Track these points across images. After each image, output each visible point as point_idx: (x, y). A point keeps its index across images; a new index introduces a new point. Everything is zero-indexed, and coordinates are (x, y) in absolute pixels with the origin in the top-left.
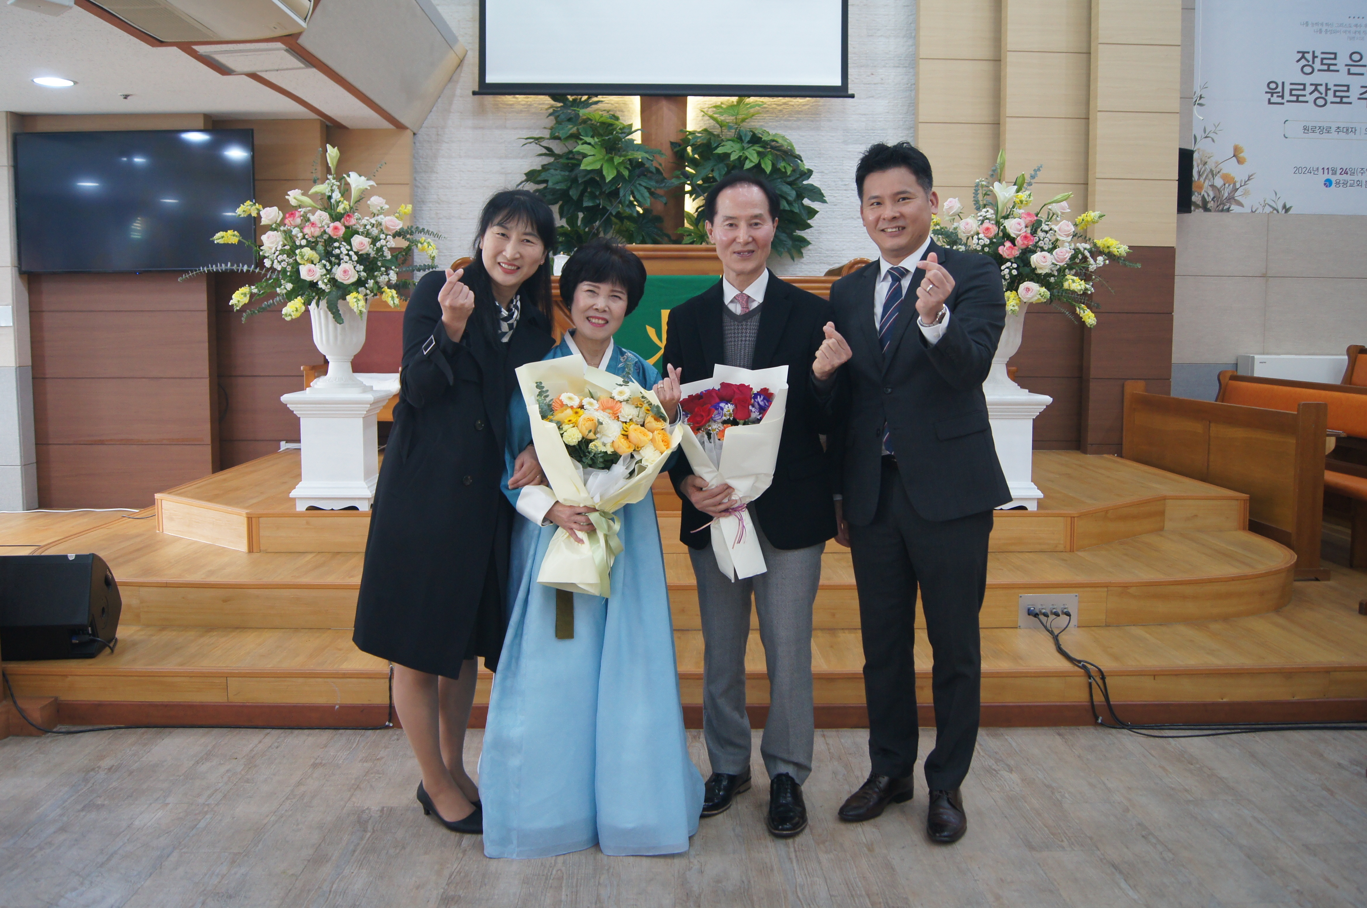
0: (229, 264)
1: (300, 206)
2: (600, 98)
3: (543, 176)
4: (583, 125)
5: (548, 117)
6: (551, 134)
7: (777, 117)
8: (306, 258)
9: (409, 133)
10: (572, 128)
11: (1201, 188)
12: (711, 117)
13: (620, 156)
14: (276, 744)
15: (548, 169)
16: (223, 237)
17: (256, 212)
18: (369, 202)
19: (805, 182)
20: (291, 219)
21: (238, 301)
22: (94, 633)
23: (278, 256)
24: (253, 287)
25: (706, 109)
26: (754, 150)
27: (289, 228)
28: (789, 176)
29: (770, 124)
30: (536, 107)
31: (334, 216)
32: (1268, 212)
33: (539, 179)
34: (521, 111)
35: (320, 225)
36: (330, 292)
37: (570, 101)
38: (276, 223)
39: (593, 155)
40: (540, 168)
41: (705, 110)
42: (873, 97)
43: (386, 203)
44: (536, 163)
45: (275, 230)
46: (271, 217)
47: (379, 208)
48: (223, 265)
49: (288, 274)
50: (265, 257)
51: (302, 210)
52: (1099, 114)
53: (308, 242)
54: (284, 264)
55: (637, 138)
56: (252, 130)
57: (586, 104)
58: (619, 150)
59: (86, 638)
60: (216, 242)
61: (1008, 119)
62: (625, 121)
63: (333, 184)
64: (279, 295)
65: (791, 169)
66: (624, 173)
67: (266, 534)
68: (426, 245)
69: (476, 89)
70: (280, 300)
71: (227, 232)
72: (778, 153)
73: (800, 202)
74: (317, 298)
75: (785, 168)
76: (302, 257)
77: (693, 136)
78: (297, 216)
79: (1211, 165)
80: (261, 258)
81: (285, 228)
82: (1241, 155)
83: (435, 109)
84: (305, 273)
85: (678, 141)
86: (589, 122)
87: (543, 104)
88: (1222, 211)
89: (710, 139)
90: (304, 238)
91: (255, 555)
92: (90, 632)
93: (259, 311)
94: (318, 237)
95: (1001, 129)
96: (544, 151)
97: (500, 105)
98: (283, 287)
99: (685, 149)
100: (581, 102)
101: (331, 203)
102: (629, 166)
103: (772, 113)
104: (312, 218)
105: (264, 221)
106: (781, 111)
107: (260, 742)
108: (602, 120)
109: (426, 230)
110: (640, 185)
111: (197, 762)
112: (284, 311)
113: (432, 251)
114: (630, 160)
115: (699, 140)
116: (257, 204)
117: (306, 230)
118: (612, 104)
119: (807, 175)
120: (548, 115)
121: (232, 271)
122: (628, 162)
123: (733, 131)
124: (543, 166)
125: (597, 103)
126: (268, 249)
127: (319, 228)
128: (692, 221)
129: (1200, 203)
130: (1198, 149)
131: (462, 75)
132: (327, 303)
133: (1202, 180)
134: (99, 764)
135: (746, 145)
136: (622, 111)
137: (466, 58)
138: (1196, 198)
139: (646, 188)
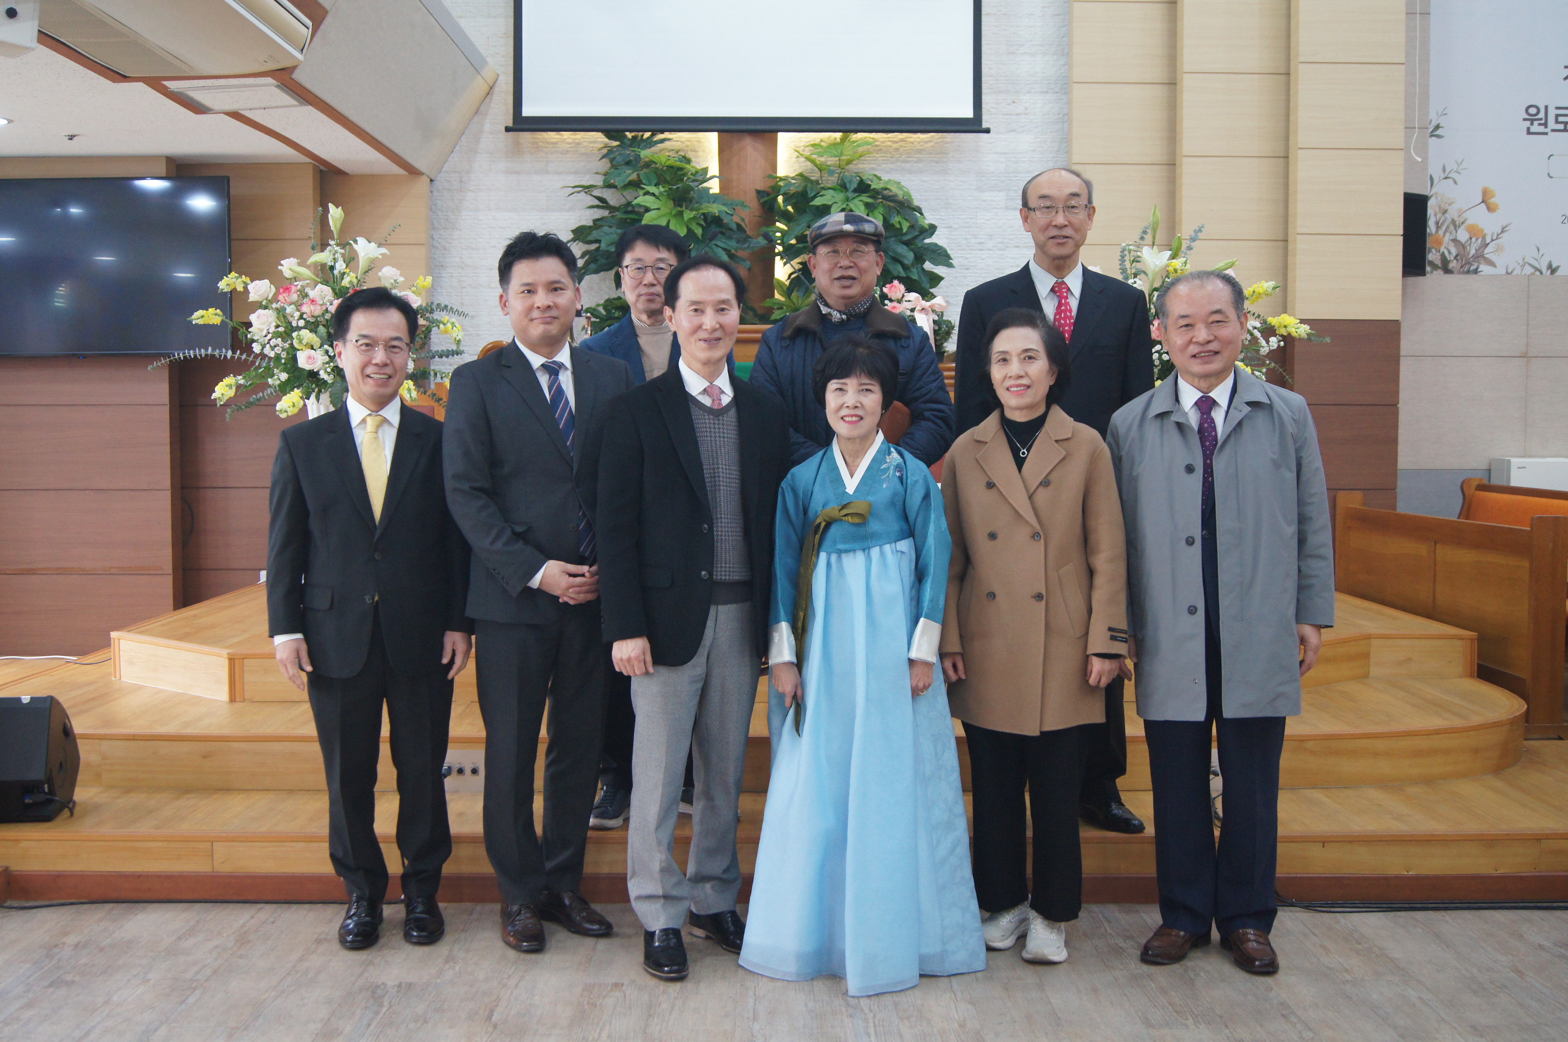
0: (210, 349)
1: (295, 279)
2: (667, 135)
3: (595, 235)
4: (645, 170)
5: (600, 160)
6: (604, 181)
7: (892, 157)
8: (304, 342)
9: (425, 180)
10: (630, 175)
11: (1440, 243)
12: (808, 159)
13: (692, 210)
14: (272, 919)
15: (601, 226)
16: (203, 317)
17: (243, 285)
18: (380, 274)
19: (927, 241)
20: (285, 295)
21: (223, 394)
22: (51, 792)
23: (270, 340)
24: (240, 377)
25: (802, 148)
26: (861, 201)
27: (282, 305)
28: (906, 234)
29: (884, 166)
30: (586, 146)
31: (337, 291)
32: (1528, 273)
33: (590, 238)
34: (567, 152)
35: (321, 303)
36: (333, 383)
37: (629, 139)
38: (266, 299)
39: (658, 209)
40: (591, 224)
41: (800, 150)
42: (1014, 131)
43: (401, 275)
44: (586, 218)
45: (266, 308)
46: (260, 293)
47: (393, 281)
48: (203, 351)
49: (283, 361)
50: (253, 341)
51: (299, 284)
52: (1300, 152)
53: (307, 322)
54: (278, 350)
55: (714, 186)
56: (228, 178)
57: (649, 143)
58: (691, 200)
59: (41, 798)
60: (194, 323)
61: (1185, 160)
62: (698, 163)
63: (336, 252)
64: (270, 386)
65: (908, 224)
66: (696, 231)
67: (251, 679)
68: (449, 326)
69: (510, 124)
70: (271, 393)
71: (207, 310)
72: (891, 204)
73: (919, 266)
74: (316, 390)
75: (900, 222)
76: (300, 341)
77: (786, 182)
78: (293, 291)
79: (1452, 214)
80: (249, 342)
81: (278, 306)
82: (1492, 201)
83: (457, 148)
84: (304, 361)
85: (767, 189)
86: (653, 165)
87: (595, 142)
88: (1468, 272)
89: (806, 187)
90: (301, 317)
91: (238, 705)
92: (46, 790)
93: (246, 407)
94: (319, 316)
95: (1178, 171)
96: (597, 202)
97: (540, 144)
98: (276, 377)
99: (775, 199)
100: (642, 140)
101: (333, 274)
102: (703, 223)
103: (885, 153)
104: (312, 294)
105: (253, 297)
106: (897, 149)
107: (252, 917)
108: (668, 163)
109: (449, 308)
110: (717, 245)
111: (180, 938)
112: (279, 406)
113: (457, 333)
114: (704, 214)
115: (792, 189)
116: (243, 276)
117: (305, 309)
118: (682, 142)
119: (929, 232)
120: (601, 156)
121: (213, 356)
122: (702, 217)
123: (837, 175)
124: (595, 221)
125: (662, 141)
126: (258, 331)
127: (321, 305)
128: (783, 291)
129: (1438, 262)
130: (1436, 193)
131: (492, 105)
132: (330, 397)
133: (1441, 232)
134: (63, 941)
135: (850, 195)
136: (695, 151)
137: (497, 85)
138: (1432, 256)
139: (724, 249)
